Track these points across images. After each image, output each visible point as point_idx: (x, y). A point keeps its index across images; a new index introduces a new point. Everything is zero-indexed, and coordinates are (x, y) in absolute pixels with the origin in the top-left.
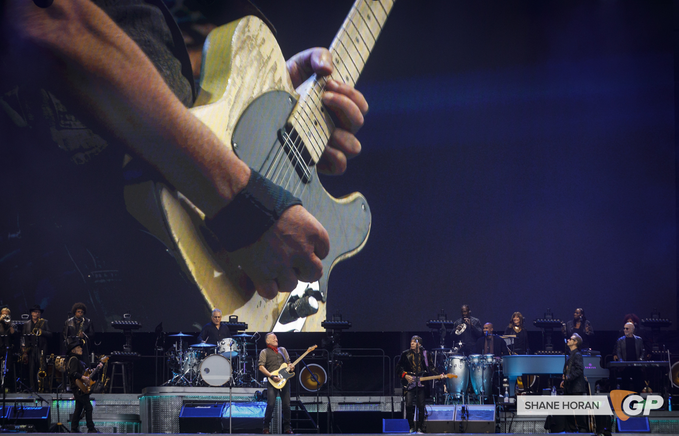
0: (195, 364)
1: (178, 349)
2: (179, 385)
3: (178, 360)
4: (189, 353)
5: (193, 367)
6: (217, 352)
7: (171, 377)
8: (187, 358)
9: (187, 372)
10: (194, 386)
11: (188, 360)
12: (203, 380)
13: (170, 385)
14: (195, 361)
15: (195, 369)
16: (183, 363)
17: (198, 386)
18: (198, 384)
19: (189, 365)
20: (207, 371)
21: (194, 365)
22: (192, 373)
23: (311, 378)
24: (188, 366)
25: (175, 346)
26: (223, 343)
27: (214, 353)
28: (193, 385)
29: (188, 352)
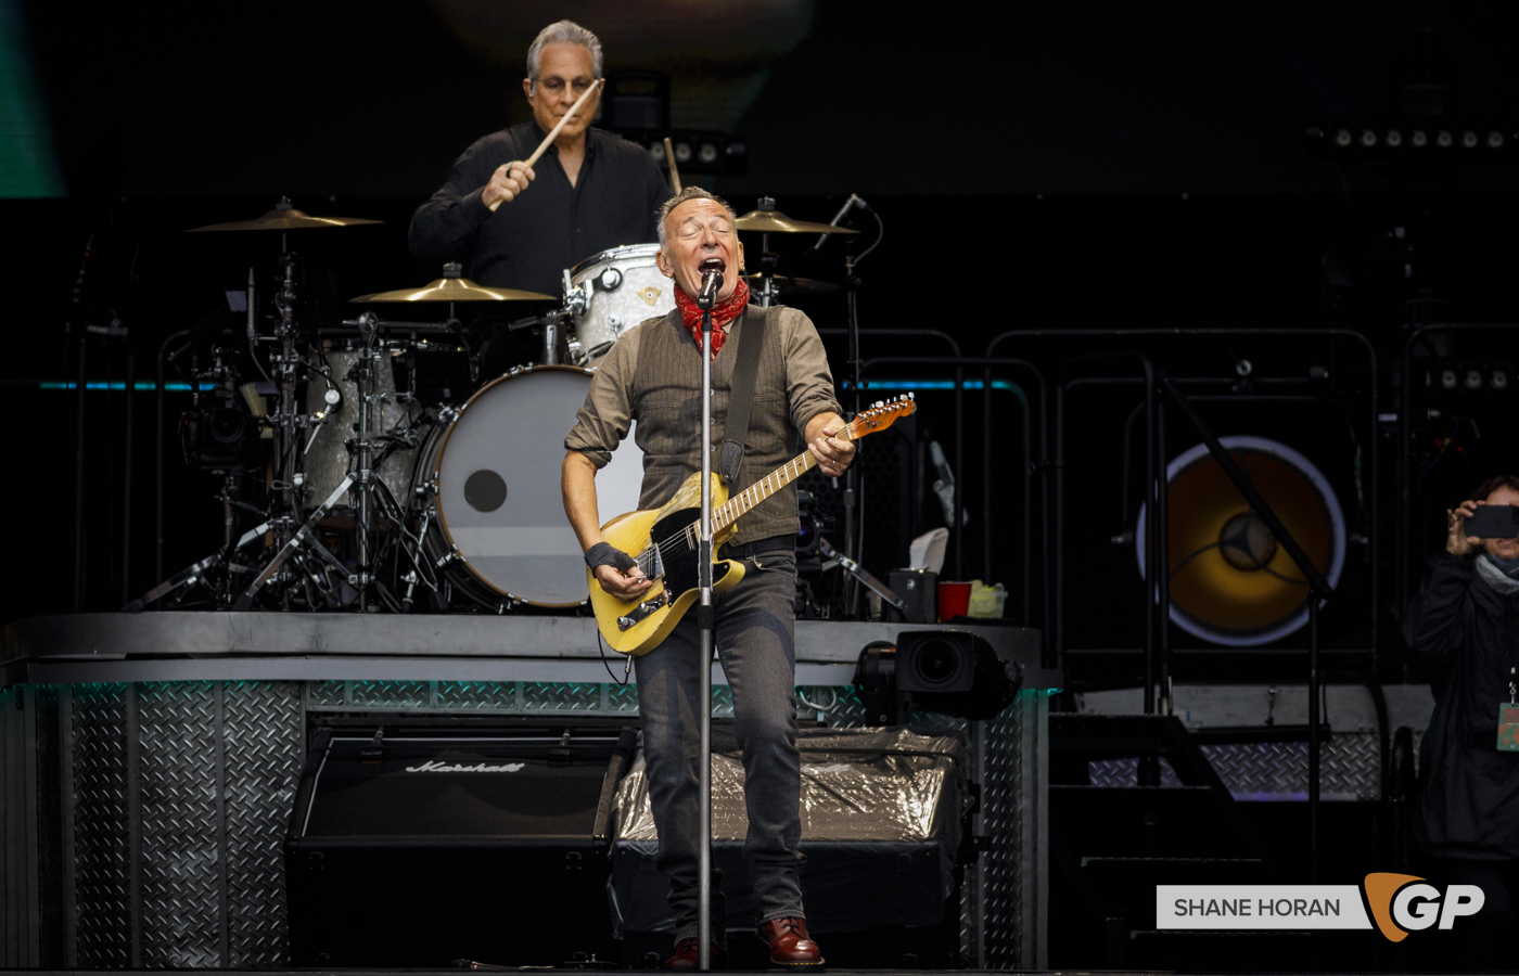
0: (394, 444)
1: (264, 327)
2: (270, 601)
3: (257, 407)
4: (349, 360)
5: (376, 465)
6: (562, 347)
7: (209, 538)
8: (332, 397)
9: (330, 502)
10: (385, 610)
11: (338, 408)
12: (457, 565)
13: (202, 600)
14: (391, 417)
15: (393, 479)
16: (301, 437)
17: (424, 604)
18: (420, 590)
19: (350, 447)
20: (486, 492)
21: (390, 451)
22: (376, 510)
23: (1222, 544)
24: (342, 456)
25: (241, 301)
26: (609, 278)
27: (538, 353)
28: (383, 598)
29: (339, 348)
